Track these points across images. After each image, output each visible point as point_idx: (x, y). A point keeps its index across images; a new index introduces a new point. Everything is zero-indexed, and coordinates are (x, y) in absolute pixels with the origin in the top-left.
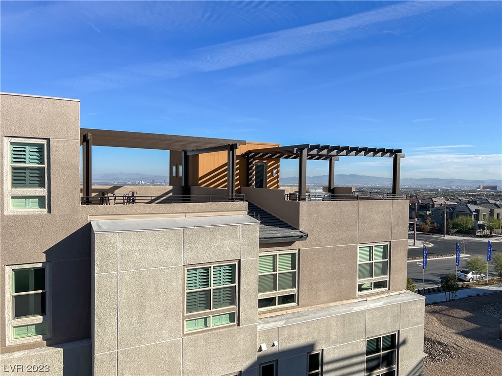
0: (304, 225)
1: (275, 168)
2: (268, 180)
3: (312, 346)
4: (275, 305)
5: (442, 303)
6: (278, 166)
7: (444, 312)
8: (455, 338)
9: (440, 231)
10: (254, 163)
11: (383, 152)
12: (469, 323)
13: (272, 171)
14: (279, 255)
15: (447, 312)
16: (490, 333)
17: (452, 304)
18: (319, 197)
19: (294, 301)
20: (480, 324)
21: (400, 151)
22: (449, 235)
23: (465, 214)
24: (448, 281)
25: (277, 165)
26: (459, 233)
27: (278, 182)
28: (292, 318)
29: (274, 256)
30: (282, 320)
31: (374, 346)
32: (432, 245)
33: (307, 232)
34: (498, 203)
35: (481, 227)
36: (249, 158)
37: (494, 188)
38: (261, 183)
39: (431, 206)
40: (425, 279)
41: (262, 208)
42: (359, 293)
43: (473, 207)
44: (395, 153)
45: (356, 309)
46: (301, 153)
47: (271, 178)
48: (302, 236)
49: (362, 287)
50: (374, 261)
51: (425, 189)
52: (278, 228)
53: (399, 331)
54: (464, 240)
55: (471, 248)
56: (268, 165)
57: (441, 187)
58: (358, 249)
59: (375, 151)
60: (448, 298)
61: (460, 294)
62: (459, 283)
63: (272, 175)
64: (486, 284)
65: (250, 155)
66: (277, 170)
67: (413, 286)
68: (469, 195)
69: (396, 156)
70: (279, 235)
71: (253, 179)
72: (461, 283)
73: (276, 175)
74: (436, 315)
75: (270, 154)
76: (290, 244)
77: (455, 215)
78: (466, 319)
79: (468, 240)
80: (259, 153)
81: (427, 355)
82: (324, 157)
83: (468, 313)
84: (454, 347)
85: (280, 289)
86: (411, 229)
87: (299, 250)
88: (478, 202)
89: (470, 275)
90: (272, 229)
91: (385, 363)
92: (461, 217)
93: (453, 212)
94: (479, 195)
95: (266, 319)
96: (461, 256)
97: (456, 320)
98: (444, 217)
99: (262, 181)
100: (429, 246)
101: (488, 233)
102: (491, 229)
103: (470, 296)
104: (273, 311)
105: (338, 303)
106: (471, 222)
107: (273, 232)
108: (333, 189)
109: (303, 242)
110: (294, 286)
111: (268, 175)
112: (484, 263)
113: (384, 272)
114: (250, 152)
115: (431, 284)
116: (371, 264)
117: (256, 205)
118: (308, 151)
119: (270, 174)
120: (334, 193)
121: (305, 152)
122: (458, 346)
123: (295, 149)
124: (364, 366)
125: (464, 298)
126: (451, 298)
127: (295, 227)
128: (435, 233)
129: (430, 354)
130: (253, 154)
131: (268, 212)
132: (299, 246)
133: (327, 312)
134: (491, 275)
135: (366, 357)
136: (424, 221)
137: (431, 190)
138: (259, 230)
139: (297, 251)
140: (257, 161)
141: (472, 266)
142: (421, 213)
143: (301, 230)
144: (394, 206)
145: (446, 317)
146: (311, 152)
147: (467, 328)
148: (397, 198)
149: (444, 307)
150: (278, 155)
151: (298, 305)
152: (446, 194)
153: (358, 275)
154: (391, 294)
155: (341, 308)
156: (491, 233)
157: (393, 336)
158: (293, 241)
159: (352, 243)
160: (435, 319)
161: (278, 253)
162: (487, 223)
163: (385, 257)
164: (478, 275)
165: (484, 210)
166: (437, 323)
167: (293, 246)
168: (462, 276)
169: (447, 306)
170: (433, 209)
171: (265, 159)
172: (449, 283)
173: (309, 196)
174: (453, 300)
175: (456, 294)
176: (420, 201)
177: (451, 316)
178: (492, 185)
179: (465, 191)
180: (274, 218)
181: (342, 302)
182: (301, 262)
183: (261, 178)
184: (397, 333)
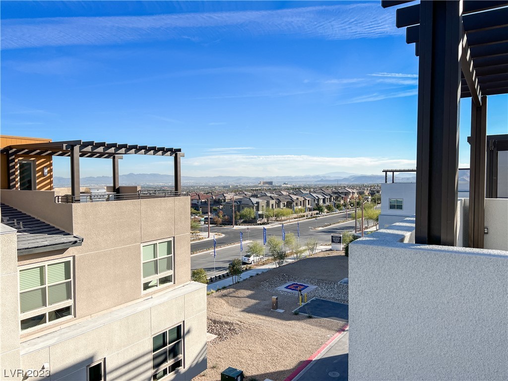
0: (78, 230)
1: (46, 167)
2: (37, 181)
3: (91, 359)
4: (45, 322)
5: (230, 286)
6: (51, 165)
7: (231, 295)
8: (239, 315)
9: (229, 222)
10: (16, 160)
11: (164, 151)
12: (250, 300)
13: (42, 170)
14: (48, 265)
15: (234, 294)
16: (265, 305)
17: (238, 286)
18: (102, 197)
19: (70, 314)
20: (258, 300)
21: (179, 150)
22: (237, 225)
23: (249, 206)
24: (234, 266)
25: (49, 163)
26: (245, 222)
27: (51, 182)
28: (67, 333)
29: (42, 268)
30: (55, 337)
31: (161, 342)
32: (223, 235)
33: (81, 236)
34: (272, 195)
35: (261, 216)
36: (9, 155)
37: (271, 183)
38: (27, 184)
39: (223, 200)
40: (217, 267)
41: (28, 214)
42: (144, 292)
43: (254, 200)
44: (175, 152)
45: (140, 309)
46: (72, 149)
47: (42, 178)
48: (76, 242)
49: (149, 285)
50: (158, 258)
51: (219, 186)
52: (46, 235)
53: (184, 321)
54: (248, 229)
55: (253, 235)
56: (37, 163)
57: (232, 184)
58: (142, 248)
59: (156, 150)
60: (234, 281)
61: (244, 276)
62: (243, 266)
63: (43, 175)
64: (264, 264)
65: (10, 152)
66: (49, 169)
67: (205, 276)
68: (253, 190)
69: (176, 155)
70: (46, 243)
71: (16, 180)
72: (245, 266)
73: (49, 175)
74: (224, 298)
75: (38, 151)
76: (62, 251)
77: (241, 207)
78: (249, 297)
79: (251, 229)
80: (24, 149)
81: (216, 336)
82: (107, 155)
83: (250, 291)
84: (238, 324)
85: (50, 304)
86: (207, 223)
87: (74, 257)
88: (259, 196)
89: (252, 258)
90: (38, 237)
91: (172, 355)
92: (246, 209)
93: (240, 205)
94: (260, 190)
95: (34, 341)
96: (244, 243)
97: (240, 299)
98: (232, 210)
99: (30, 182)
100: (221, 237)
101: (266, 221)
102: (268, 217)
103: (251, 277)
104: (42, 330)
105: (121, 306)
106: (253, 213)
107: (38, 240)
108: (118, 188)
109: (78, 247)
110: (69, 297)
111: (37, 175)
112: (261, 247)
113: (169, 267)
114: (10, 148)
115: (222, 270)
116: (156, 261)
117: (21, 211)
118: (81, 148)
119: (40, 173)
120: (118, 193)
121: (77, 148)
122: (241, 322)
123: (65, 145)
124: (151, 364)
125: (247, 279)
126: (237, 281)
127: (69, 232)
128: (226, 224)
129: (219, 335)
130: (14, 150)
131: (36, 218)
132: (73, 253)
133: (109, 318)
134: (266, 255)
135: (153, 354)
136: (217, 215)
137: (224, 187)
138: (16, 240)
139: (71, 259)
140: (20, 158)
141: (252, 251)
142: (214, 207)
143: (75, 235)
144: (176, 202)
145: (233, 298)
146: (85, 150)
147: (249, 304)
148: (179, 195)
149: (231, 290)
150: (49, 152)
151: (75, 317)
152: (236, 190)
153: (142, 274)
154: (176, 287)
155: (125, 310)
156: (268, 220)
157: (179, 328)
158: (64, 248)
159: (135, 242)
160: (223, 302)
161: (46, 264)
162: (265, 213)
163: (169, 252)
164: (258, 257)
165: (262, 202)
166: (226, 306)
167: (66, 254)
168: (246, 260)
169: (233, 288)
170: (224, 203)
171: (32, 156)
172: (235, 268)
173: (91, 197)
174: (238, 282)
175: (241, 276)
176: (214, 197)
177: (236, 297)
178: (269, 181)
179: (250, 187)
180: (43, 224)
181: (125, 305)
182: (76, 270)
183: (29, 179)
184: (182, 324)
